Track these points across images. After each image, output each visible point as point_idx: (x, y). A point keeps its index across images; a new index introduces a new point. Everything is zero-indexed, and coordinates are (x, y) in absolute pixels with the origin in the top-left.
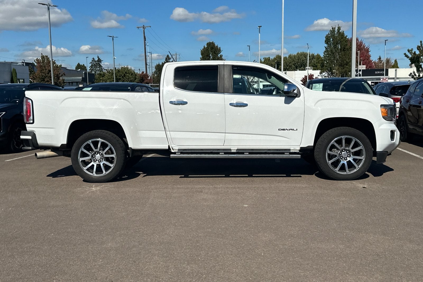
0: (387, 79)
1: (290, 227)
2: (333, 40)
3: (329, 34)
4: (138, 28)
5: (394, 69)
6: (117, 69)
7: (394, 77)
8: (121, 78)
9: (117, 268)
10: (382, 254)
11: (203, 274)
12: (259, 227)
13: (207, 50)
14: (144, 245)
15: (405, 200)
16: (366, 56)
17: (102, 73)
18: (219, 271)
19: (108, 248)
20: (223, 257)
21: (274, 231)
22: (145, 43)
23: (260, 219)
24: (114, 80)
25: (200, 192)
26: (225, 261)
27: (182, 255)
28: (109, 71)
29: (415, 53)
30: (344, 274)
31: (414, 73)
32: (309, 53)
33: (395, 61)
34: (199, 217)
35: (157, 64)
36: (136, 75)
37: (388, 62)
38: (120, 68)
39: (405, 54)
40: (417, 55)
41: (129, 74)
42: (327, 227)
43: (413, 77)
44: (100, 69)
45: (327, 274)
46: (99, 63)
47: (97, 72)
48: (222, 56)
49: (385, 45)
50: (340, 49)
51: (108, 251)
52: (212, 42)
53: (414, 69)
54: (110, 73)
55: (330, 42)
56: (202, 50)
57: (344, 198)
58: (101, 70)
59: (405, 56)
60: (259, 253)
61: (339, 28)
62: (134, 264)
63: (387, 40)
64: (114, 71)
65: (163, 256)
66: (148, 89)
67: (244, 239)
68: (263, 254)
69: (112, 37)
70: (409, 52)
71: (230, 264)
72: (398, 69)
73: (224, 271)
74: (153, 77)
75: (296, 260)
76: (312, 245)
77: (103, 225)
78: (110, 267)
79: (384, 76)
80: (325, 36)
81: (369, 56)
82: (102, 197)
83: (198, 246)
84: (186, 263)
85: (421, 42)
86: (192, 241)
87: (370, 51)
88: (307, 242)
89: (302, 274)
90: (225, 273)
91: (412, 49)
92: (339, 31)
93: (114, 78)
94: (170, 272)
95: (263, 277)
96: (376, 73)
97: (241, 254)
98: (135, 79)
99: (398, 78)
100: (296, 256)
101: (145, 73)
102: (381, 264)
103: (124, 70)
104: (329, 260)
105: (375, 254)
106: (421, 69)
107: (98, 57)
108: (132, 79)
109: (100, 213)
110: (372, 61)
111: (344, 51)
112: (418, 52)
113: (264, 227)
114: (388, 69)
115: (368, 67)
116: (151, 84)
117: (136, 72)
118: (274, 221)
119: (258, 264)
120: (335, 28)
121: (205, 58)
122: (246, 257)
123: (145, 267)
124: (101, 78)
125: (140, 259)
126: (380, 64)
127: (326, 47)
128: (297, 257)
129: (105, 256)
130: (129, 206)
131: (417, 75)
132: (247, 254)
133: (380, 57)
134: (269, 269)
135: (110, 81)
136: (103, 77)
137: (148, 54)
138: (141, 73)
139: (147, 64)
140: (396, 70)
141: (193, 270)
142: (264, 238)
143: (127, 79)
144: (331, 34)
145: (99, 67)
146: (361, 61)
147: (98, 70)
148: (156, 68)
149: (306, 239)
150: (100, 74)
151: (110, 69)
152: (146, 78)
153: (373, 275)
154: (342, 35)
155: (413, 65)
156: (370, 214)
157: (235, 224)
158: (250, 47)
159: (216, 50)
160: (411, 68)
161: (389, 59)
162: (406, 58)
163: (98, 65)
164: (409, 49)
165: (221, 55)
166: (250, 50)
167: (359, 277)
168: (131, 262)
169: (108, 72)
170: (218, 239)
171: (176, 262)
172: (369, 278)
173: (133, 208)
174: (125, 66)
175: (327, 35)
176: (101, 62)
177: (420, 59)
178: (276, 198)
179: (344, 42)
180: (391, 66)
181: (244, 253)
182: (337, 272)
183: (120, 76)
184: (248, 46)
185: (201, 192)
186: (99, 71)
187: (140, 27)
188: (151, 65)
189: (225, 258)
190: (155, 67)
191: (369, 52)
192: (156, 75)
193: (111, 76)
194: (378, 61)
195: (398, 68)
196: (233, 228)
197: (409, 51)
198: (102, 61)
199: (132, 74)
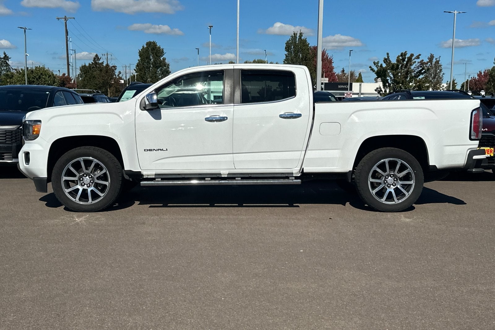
0: (351, 95)
1: (254, 265)
2: (294, 48)
3: (290, 40)
4: (58, 19)
5: (358, 84)
6: (30, 70)
7: (359, 92)
8: (35, 80)
9: (35, 324)
10: (360, 293)
11: (150, 327)
12: (217, 265)
13: (147, 50)
14: (70, 293)
15: (378, 230)
16: (329, 67)
17: (9, 73)
18: (169, 322)
19: (22, 298)
20: (175, 305)
21: (235, 269)
22: (67, 38)
23: (218, 256)
24: (25, 83)
25: (142, 224)
26: (177, 310)
27: (121, 305)
28: (20, 71)
29: (381, 66)
30: (319, 319)
31: (381, 88)
32: (267, 61)
33: (359, 75)
34: (142, 255)
35: (82, 65)
36: (55, 77)
37: (352, 75)
38: (34, 68)
39: (370, 67)
40: (383, 68)
41: (46, 75)
42: (296, 264)
43: (379, 93)
44: (7, 68)
45: (300, 319)
46: (6, 61)
47: (2, 72)
48: (166, 59)
49: (350, 56)
50: (301, 58)
51: (22, 302)
52: (152, 41)
53: (380, 84)
54: (20, 74)
55: (291, 49)
56: (140, 50)
57: (313, 229)
58: (8, 70)
59: (371, 70)
60: (219, 297)
61: (301, 34)
62: (58, 318)
63: (352, 50)
64: (26, 71)
65: (97, 307)
66: (72, 95)
67: (199, 281)
68: (223, 299)
69: (24, 28)
70: (375, 65)
71: (183, 313)
72: (362, 84)
73: (176, 323)
74: (77, 81)
75: (263, 305)
76: (280, 285)
77: (14, 268)
78: (25, 323)
79: (348, 90)
80: (286, 42)
81: (332, 68)
82: (11, 232)
83: (141, 292)
84: (127, 314)
85: (388, 54)
86: (134, 286)
87: (333, 62)
88: (275, 282)
89: (271, 321)
90: (178, 325)
91: (379, 62)
92: (301, 37)
93: (25, 81)
94: (107, 326)
95: (224, 328)
96: (339, 87)
97: (196, 300)
98: (54, 82)
99: (362, 94)
100: (262, 300)
101: (66, 75)
102: (360, 306)
103: (39, 71)
104: (301, 303)
105: (351, 293)
106: (387, 84)
107: (5, 53)
108: (50, 82)
109: (9, 253)
110: (335, 74)
111: (306, 60)
112: (384, 65)
113: (223, 265)
114: (352, 83)
115: (331, 80)
116: (75, 89)
117: (55, 73)
118: (235, 258)
119: (218, 311)
120: (296, 34)
121: (144, 61)
122: (203, 303)
123: (73, 322)
124: (8, 80)
125: (66, 311)
126: (343, 78)
127: (286, 55)
128: (264, 301)
129: (18, 309)
130: (48, 244)
131: (383, 90)
132: (204, 299)
133: (343, 69)
134: (232, 317)
135: (20, 84)
136: (11, 78)
137: (70, 52)
138: (61, 75)
139: (69, 65)
140: (360, 85)
141: (137, 323)
142: (223, 279)
143: (43, 82)
144: (292, 40)
145: (6, 65)
146: (323, 72)
147: (4, 69)
148: (81, 70)
149: (273, 279)
150: (7, 75)
151: (21, 69)
152: (68, 82)
153: (351, 319)
154: (304, 43)
155: (379, 79)
156: (342, 247)
157: (187, 262)
158: (198, 51)
159: (159, 52)
160: (376, 82)
161: (353, 72)
162: (371, 71)
163: (4, 64)
164: (374, 61)
165: (164, 58)
166: (198, 54)
167: (336, 321)
168: (54, 315)
169: (17, 72)
170: (167, 282)
171: (113, 314)
172: (347, 323)
173: (55, 245)
174: (41, 66)
175: (288, 41)
176: (8, 60)
177: (387, 72)
178: (235, 230)
179: (306, 50)
180: (355, 80)
181: (200, 299)
182: (310, 317)
183: (33, 78)
184: (196, 49)
185: (144, 224)
186: (6, 71)
187: (60, 18)
188: (74, 66)
189: (177, 306)
190: (80, 68)
191: (332, 64)
192: (81, 79)
193: (21, 77)
194: (341, 73)
195: (362, 82)
196: (185, 267)
197: (374, 63)
198: (10, 58)
199: (50, 75)
